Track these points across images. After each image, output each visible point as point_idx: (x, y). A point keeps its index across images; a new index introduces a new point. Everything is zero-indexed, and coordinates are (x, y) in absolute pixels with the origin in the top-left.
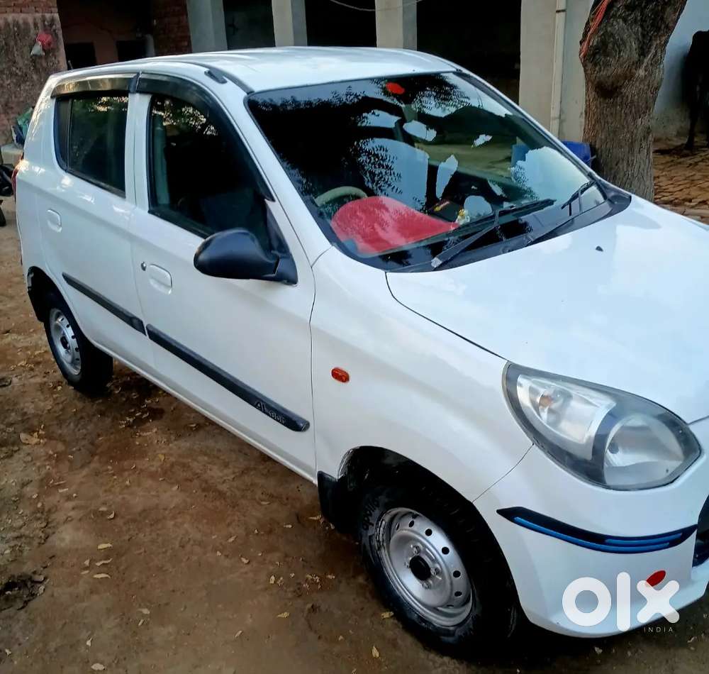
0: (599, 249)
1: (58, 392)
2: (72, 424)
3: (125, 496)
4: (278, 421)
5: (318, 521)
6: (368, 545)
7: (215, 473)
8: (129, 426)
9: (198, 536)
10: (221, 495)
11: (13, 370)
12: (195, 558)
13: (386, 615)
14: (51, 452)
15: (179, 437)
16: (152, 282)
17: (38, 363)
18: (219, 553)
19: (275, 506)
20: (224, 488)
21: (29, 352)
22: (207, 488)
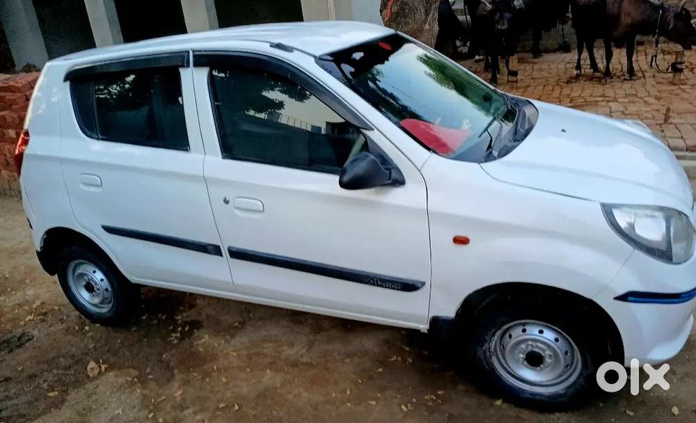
0: (563, 131)
1: (88, 332)
2: (127, 353)
3: (233, 390)
4: (394, 289)
5: (396, 360)
6: (483, 357)
7: (288, 352)
8: (181, 339)
9: (321, 398)
10: (310, 365)
11: (25, 325)
12: (333, 414)
13: (499, 402)
14: (129, 379)
15: (233, 336)
16: (236, 212)
17: (45, 314)
18: (349, 405)
19: (356, 360)
20: (305, 359)
21: (26, 307)
22: (295, 364)
